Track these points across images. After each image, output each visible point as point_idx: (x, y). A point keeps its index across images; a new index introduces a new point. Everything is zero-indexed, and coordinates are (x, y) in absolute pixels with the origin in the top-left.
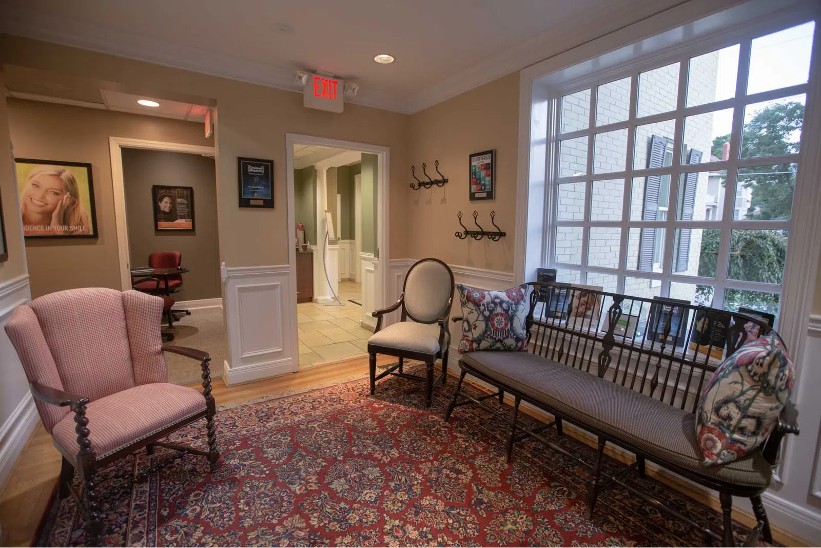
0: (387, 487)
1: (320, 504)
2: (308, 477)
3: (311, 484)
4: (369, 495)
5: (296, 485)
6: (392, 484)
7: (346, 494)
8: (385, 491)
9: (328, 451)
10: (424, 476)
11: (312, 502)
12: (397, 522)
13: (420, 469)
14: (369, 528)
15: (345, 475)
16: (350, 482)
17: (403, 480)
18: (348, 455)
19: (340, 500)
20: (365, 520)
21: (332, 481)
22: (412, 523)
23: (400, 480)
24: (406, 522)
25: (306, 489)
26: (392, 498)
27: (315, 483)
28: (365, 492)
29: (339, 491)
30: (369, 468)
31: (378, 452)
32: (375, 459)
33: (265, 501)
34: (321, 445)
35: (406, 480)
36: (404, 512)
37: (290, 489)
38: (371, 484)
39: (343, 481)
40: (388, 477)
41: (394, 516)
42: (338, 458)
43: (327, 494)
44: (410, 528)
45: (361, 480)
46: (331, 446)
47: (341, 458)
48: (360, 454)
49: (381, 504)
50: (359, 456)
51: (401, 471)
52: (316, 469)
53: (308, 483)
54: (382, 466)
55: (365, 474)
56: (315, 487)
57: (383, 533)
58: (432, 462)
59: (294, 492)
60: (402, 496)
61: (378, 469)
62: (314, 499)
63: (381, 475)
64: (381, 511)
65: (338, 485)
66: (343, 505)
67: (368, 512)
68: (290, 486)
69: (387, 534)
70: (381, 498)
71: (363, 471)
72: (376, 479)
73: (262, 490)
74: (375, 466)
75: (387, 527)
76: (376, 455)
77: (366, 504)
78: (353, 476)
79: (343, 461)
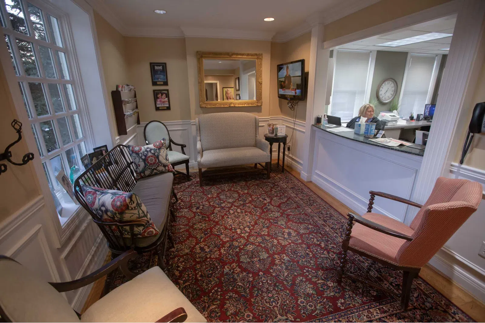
0: (241, 249)
1: (273, 248)
2: (280, 263)
3: (279, 259)
4: (250, 248)
5: (286, 259)
6: (237, 250)
7: (261, 250)
8: (242, 248)
9: (269, 281)
10: (220, 250)
11: (277, 249)
12: (242, 235)
13: (219, 255)
14: (254, 235)
15: (260, 260)
16: (258, 256)
17: (231, 251)
18: (256, 274)
19: (265, 247)
20: (255, 238)
21: (267, 258)
22: (237, 234)
23: (233, 251)
24: (239, 234)
25: (281, 256)
26: (240, 244)
27: (276, 258)
28: (252, 249)
29: (264, 252)
30: (246, 262)
31: (236, 272)
32: (240, 267)
33: (300, 254)
34: (274, 289)
35: (230, 250)
36: (239, 238)
37: (289, 258)
38: (247, 253)
39: (262, 257)
40: (237, 254)
41: (243, 237)
42: (262, 274)
43: (270, 251)
44: (239, 232)
45: (252, 256)
46: (266, 286)
47: (261, 273)
48: (248, 273)
49: (246, 243)
50: (249, 272)
51: (230, 256)
52: (276, 267)
53: (280, 260)
54: (239, 262)
55: (249, 259)
56: (276, 256)
57: (250, 233)
58: (210, 258)
59: (287, 256)
60: (236, 244)
61: (241, 260)
62: (276, 250)
63: (241, 256)
64: (247, 240)
65: (264, 255)
66: (263, 246)
67: (253, 240)
68: (289, 259)
69: (248, 232)
70: (245, 245)
71: (249, 261)
72: (244, 255)
73: (304, 260)
74: (242, 262)
75: (247, 234)
76: (239, 270)
77: (252, 244)
78: (256, 259)
79: (260, 270)
